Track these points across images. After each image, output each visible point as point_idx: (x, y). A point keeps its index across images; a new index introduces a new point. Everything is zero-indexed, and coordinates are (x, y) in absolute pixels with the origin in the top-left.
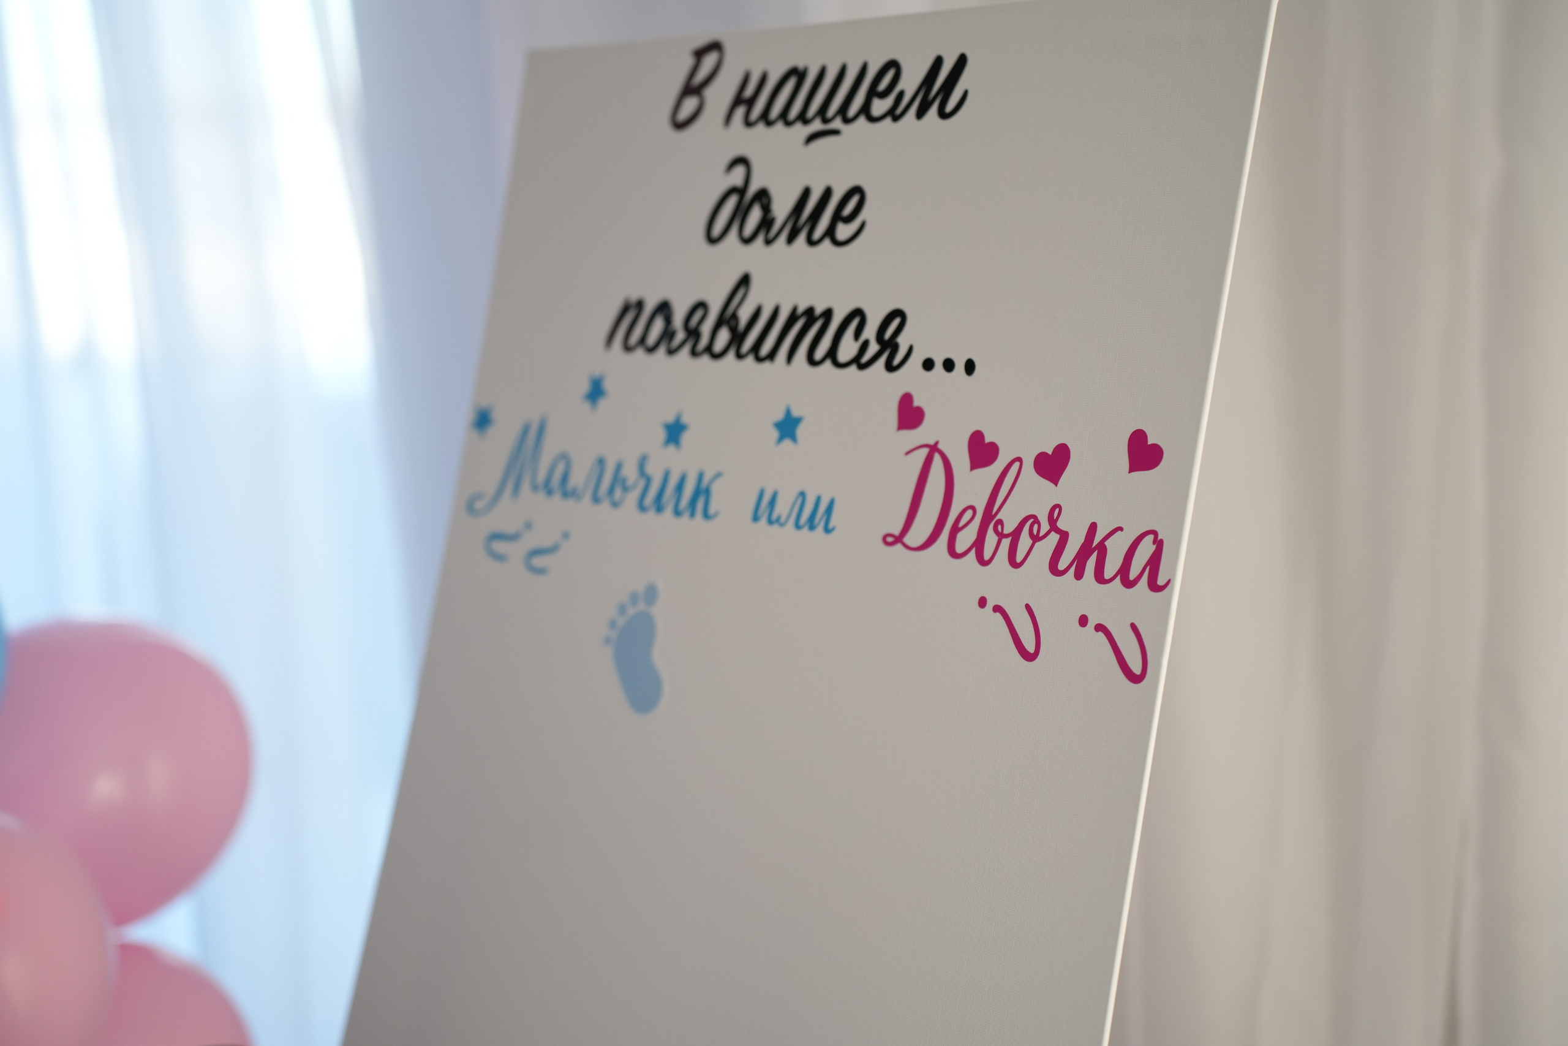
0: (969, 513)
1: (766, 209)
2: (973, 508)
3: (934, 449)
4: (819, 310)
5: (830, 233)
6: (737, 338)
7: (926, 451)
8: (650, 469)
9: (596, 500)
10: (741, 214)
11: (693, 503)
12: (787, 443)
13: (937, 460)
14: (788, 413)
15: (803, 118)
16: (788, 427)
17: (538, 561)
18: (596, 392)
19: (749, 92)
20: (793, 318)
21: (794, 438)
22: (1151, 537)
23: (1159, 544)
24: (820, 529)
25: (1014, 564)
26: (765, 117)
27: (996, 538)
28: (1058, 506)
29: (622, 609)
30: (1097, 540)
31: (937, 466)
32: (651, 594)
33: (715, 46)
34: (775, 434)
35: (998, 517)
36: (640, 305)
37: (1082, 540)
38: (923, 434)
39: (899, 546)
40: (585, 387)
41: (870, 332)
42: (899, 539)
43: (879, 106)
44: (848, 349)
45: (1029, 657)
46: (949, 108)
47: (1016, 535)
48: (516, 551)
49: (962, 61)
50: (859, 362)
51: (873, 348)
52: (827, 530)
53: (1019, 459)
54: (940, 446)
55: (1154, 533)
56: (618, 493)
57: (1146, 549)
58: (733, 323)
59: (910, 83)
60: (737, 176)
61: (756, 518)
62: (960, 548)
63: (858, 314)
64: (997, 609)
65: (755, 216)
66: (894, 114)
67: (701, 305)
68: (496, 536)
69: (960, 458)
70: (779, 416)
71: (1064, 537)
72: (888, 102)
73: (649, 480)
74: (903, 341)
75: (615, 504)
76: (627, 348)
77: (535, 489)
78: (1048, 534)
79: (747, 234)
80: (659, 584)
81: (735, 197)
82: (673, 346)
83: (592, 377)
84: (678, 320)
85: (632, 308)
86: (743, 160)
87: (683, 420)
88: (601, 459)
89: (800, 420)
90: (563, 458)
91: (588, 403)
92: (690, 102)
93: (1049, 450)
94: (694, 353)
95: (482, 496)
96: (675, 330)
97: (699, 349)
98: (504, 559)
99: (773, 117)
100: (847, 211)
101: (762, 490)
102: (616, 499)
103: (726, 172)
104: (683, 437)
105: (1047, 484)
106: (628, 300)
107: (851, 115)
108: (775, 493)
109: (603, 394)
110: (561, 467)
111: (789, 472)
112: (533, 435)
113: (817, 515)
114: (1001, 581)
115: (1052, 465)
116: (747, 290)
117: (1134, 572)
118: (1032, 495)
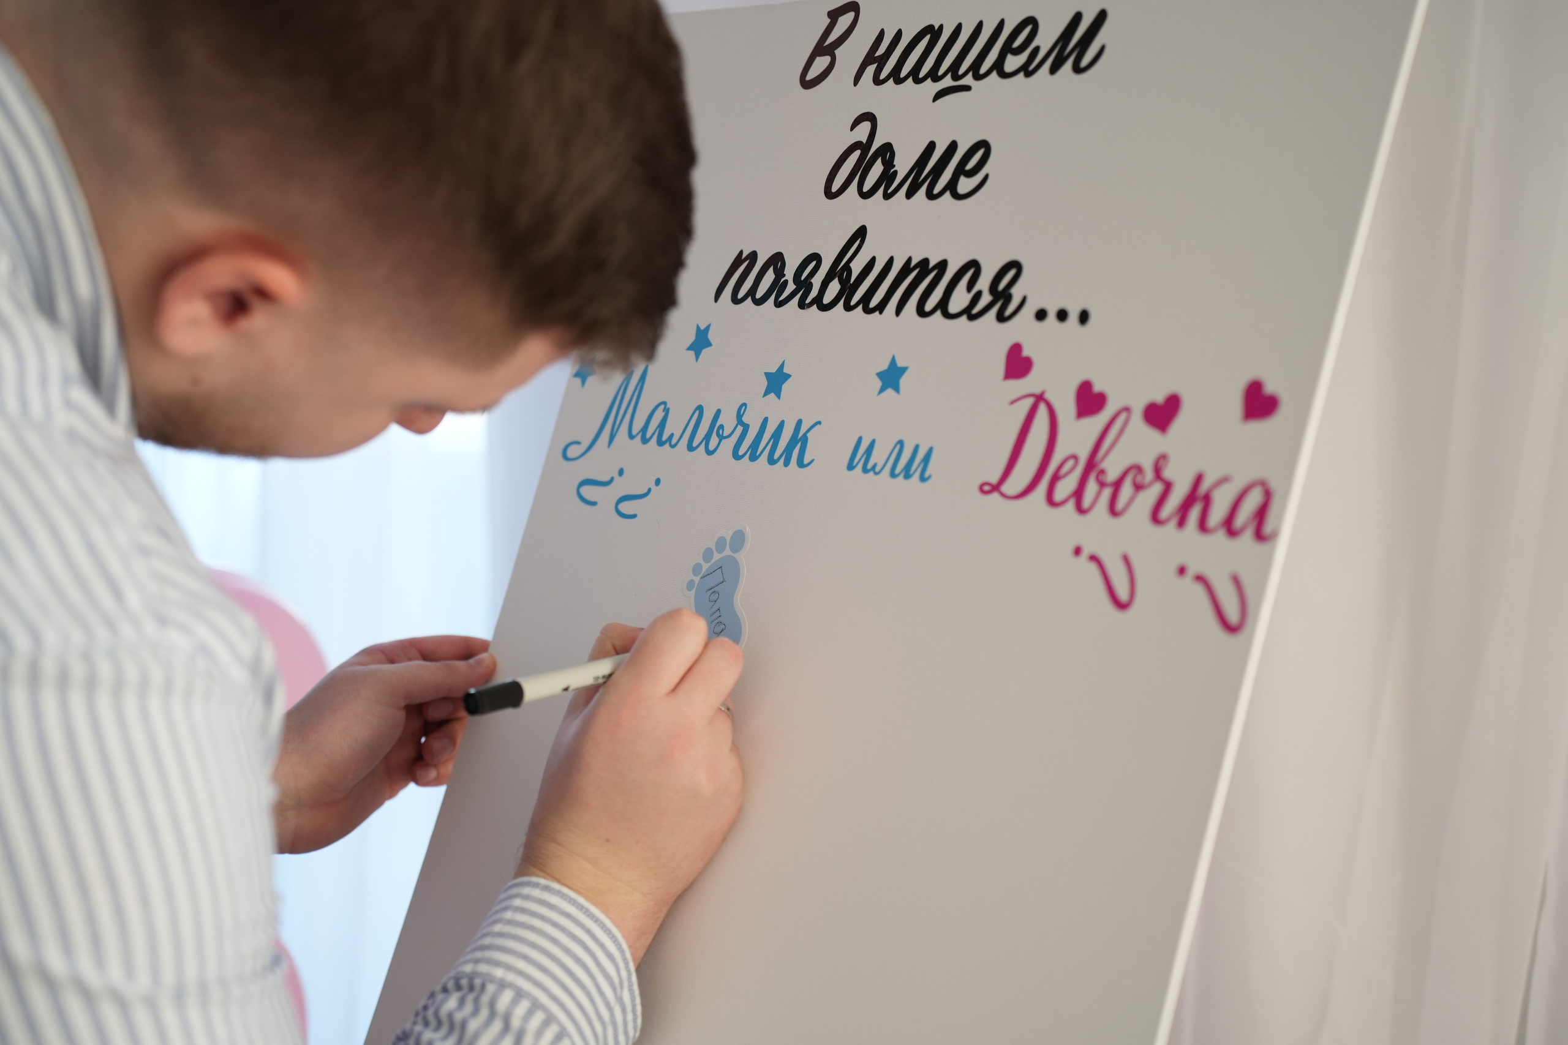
0: (1070, 463)
1: (889, 164)
2: (1075, 457)
3: (1040, 398)
4: (932, 264)
5: (952, 186)
6: (847, 290)
7: (1030, 401)
8: (745, 419)
9: (691, 448)
10: (862, 169)
11: (788, 451)
12: (890, 392)
13: (1042, 410)
14: (893, 361)
15: (934, 76)
16: (891, 377)
17: (625, 507)
18: (701, 342)
19: (881, 50)
20: (907, 270)
21: (897, 389)
22: (1259, 487)
23: (1268, 495)
24: (916, 477)
25: (1113, 511)
26: (895, 74)
27: (1096, 487)
28: (1164, 455)
29: (707, 555)
30: (1202, 490)
31: (1042, 412)
32: (739, 539)
33: (852, 6)
34: (878, 384)
35: (1102, 467)
36: (753, 256)
37: (1186, 490)
38: (1029, 384)
39: (995, 496)
40: (691, 338)
41: (984, 283)
42: (996, 488)
43: (1013, 63)
44: (960, 299)
45: (1121, 605)
46: (1084, 62)
47: (1117, 485)
48: (606, 497)
49: (1102, 17)
50: (970, 313)
51: (986, 298)
52: (923, 479)
53: (1127, 409)
54: (1047, 396)
55: (1263, 483)
56: (714, 440)
57: (1253, 500)
58: (845, 275)
59: (1045, 39)
60: (862, 132)
61: (851, 467)
62: (1059, 497)
63: (973, 266)
64: (1093, 558)
65: (877, 169)
66: (1027, 70)
67: (816, 258)
68: (588, 482)
69: (1066, 407)
70: (884, 366)
71: (1168, 486)
72: (1023, 58)
73: (746, 427)
74: (1017, 292)
75: (709, 453)
76: (736, 300)
77: (631, 437)
78: (1151, 484)
79: (866, 188)
80: (748, 530)
81: (857, 153)
82: (781, 298)
83: (698, 327)
84: (789, 273)
85: (744, 261)
86: (870, 117)
87: (786, 370)
88: (700, 408)
89: (904, 369)
90: (662, 407)
91: (692, 353)
92: (822, 62)
93: (1159, 398)
94: (802, 305)
95: (578, 443)
96: (786, 282)
97: (808, 301)
98: (594, 504)
99: (903, 74)
100: (970, 165)
101: (860, 439)
102: (711, 447)
103: (852, 129)
104: (784, 386)
105: (1152, 433)
106: (741, 252)
107: (983, 70)
108: (873, 442)
109: (709, 344)
110: (658, 415)
111: (889, 421)
112: (634, 385)
113: (913, 464)
114: (1098, 530)
115: (1162, 414)
116: (862, 242)
117: (1239, 523)
118: (1138, 444)
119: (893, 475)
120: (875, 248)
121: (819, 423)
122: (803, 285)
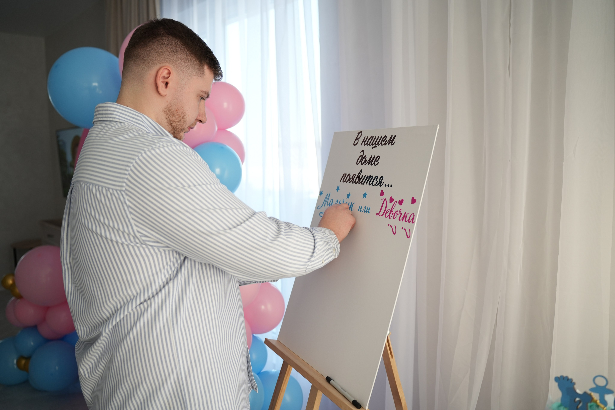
0: (389, 210)
1: (366, 159)
2: (389, 209)
3: (385, 199)
4: (371, 176)
5: (374, 163)
6: (359, 180)
10: (362, 160)
12: (365, 198)
13: (385, 201)
14: (365, 193)
15: (373, 145)
16: (365, 195)
18: (338, 189)
19: (365, 140)
20: (367, 177)
22: (413, 215)
23: (414, 215)
25: (394, 219)
26: (367, 144)
27: (392, 214)
28: (401, 209)
30: (406, 215)
33: (361, 132)
34: (363, 196)
35: (393, 211)
36: (346, 174)
37: (404, 215)
38: (383, 197)
39: (378, 215)
40: (336, 188)
41: (378, 180)
43: (383, 143)
44: (375, 182)
45: (394, 234)
46: (392, 144)
47: (395, 214)
49: (395, 136)
50: (376, 185)
51: (378, 182)
52: (369, 213)
53: (396, 201)
55: (413, 214)
58: (359, 178)
59: (388, 139)
60: (362, 154)
61: (359, 211)
62: (387, 216)
63: (377, 177)
64: (391, 226)
65: (364, 160)
66: (385, 144)
67: (355, 175)
68: (321, 213)
69: (388, 201)
70: (363, 193)
71: (401, 214)
74: (382, 181)
76: (343, 182)
77: (328, 205)
78: (399, 214)
79: (362, 163)
81: (361, 157)
82: (350, 182)
83: (338, 186)
84: (351, 177)
86: (363, 151)
87: (350, 194)
88: (337, 200)
89: (367, 194)
91: (337, 191)
92: (357, 141)
93: (401, 200)
94: (353, 183)
95: (320, 206)
96: (350, 179)
99: (368, 144)
100: (377, 160)
101: (360, 206)
103: (361, 153)
104: (350, 197)
105: (399, 205)
106: (344, 173)
107: (379, 144)
108: (362, 206)
109: (339, 189)
110: (332, 201)
111: (364, 203)
112: (328, 196)
113: (367, 210)
114: (392, 221)
115: (401, 202)
116: (361, 172)
117: (410, 220)
118: (397, 207)
119: (364, 212)
120: (363, 173)
121: (354, 203)
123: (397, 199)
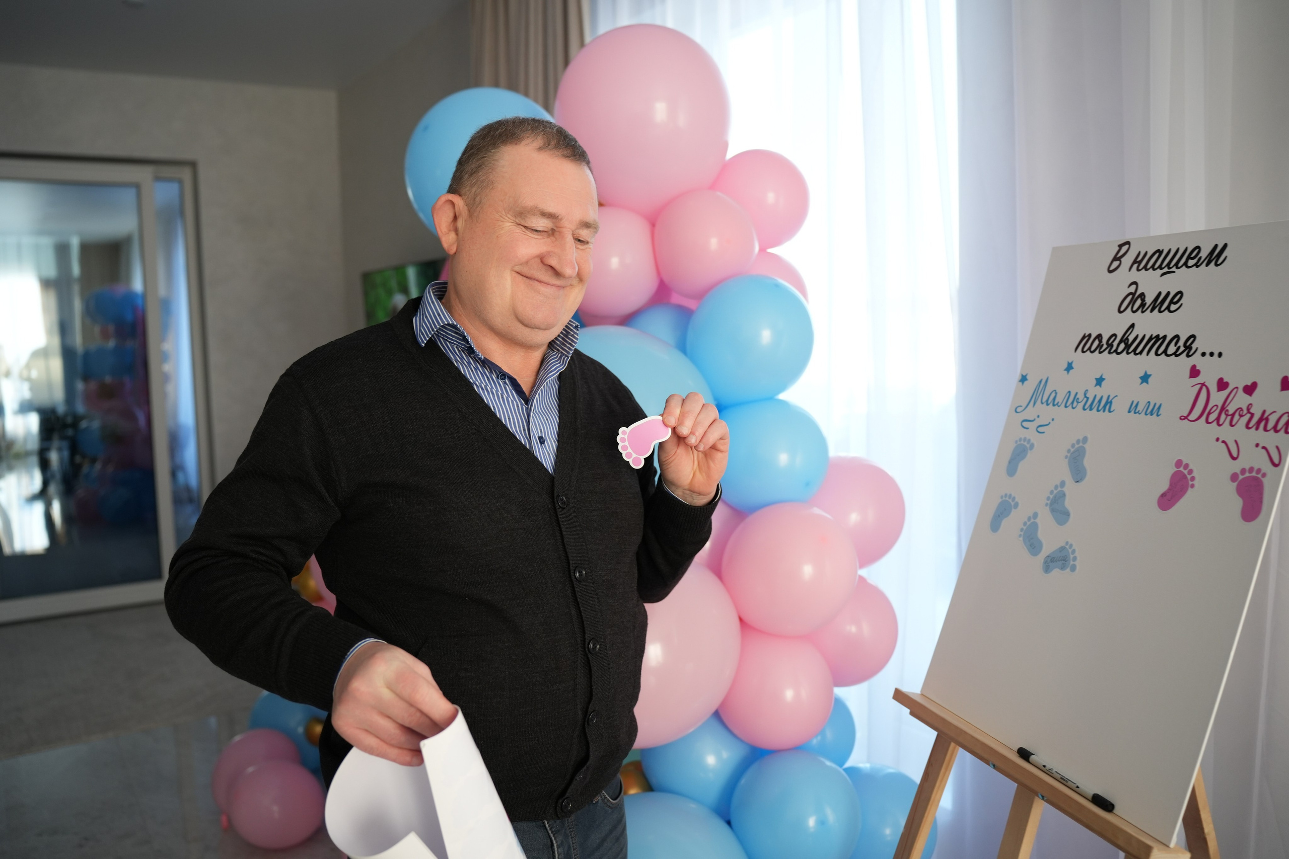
0: (1215, 408)
1: (1143, 300)
2: (1217, 406)
3: (1203, 384)
4: (1161, 336)
6: (1128, 347)
7: (1200, 385)
8: (1087, 396)
9: (1066, 407)
10: (1133, 302)
11: (1105, 407)
12: (1144, 384)
13: (1204, 387)
14: (1146, 373)
15: (1160, 267)
16: (1145, 378)
17: (1040, 429)
18: (1069, 367)
19: (1139, 259)
20: (1151, 339)
21: (1147, 383)
22: (1286, 414)
24: (1155, 415)
25: (1232, 425)
26: (1145, 267)
27: (1225, 416)
28: (1251, 404)
29: (1073, 446)
30: (1265, 417)
31: (1204, 390)
32: (1085, 440)
33: (1128, 243)
34: (1140, 381)
35: (1227, 408)
36: (1090, 335)
37: (1259, 416)
38: (1199, 380)
39: (1186, 420)
40: (1066, 366)
41: (1181, 343)
42: (1186, 418)
43: (1191, 263)
44: (1172, 349)
45: (1234, 459)
46: (1219, 262)
47: (1233, 415)
48: (1032, 426)
49: (1225, 246)
50: (1176, 354)
51: (1182, 349)
52: (1158, 415)
53: (1237, 388)
54: (1206, 384)
55: (1288, 413)
56: (1075, 403)
58: (1126, 341)
59: (1204, 254)
60: (1132, 289)
61: (1129, 412)
62: (1210, 420)
63: (1177, 337)
64: (1223, 442)
65: (1139, 302)
66: (1197, 265)
67: (1115, 335)
68: (1025, 421)
69: (1213, 387)
70: (1142, 375)
71: (1252, 415)
72: (1195, 261)
73: (1088, 398)
74: (1194, 346)
75: (1073, 408)
76: (1083, 352)
77: (1042, 403)
78: (1246, 414)
79: (1134, 309)
80: (1089, 436)
81: (1130, 297)
82: (1101, 350)
83: (1068, 362)
84: (1104, 341)
85: (1086, 337)
86: (1135, 283)
87: (1103, 377)
88: (1069, 392)
89: (1150, 375)
90: (1054, 392)
91: (1066, 372)
92: (1116, 263)
93: (1249, 384)
94: (1110, 353)
95: (1021, 406)
96: (1103, 345)
97: (1112, 351)
98: (1027, 428)
99: (1149, 266)
100: (1175, 300)
101: (1133, 401)
102: (1074, 406)
103: (1128, 288)
104: (1103, 383)
105: (1247, 396)
106: (1085, 334)
107: (1179, 265)
108: (1138, 402)
109: (1072, 368)
110: (1053, 395)
111: (1144, 395)
112: (1043, 384)
113: (1154, 410)
114: (1225, 432)
115: (1250, 389)
116: (1133, 329)
117: (1279, 427)
118: (1241, 400)
119: (1146, 414)
121: (1117, 396)
122: (1110, 345)
123: (1237, 381)
